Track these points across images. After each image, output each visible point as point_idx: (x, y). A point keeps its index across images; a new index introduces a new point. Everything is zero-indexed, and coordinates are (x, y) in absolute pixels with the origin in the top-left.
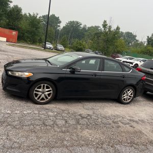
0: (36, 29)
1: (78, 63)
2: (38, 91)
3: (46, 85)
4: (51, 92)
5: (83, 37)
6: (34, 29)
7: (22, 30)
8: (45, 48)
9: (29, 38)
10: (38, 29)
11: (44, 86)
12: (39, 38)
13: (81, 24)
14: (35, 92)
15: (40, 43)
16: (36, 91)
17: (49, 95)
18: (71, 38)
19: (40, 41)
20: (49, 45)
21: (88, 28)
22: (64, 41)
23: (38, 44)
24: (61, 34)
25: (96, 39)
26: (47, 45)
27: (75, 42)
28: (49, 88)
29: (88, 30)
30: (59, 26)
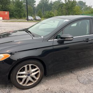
0: (21, 9)
1: (66, 29)
2: (22, 75)
3: (30, 65)
4: (39, 71)
5: (51, 9)
6: (19, 8)
7: (12, 10)
8: (28, 20)
9: (17, 15)
10: (22, 8)
11: (28, 67)
12: (23, 14)
13: (49, 1)
14: (18, 77)
15: (24, 17)
16: (19, 75)
17: (36, 75)
18: (43, 11)
19: (24, 16)
20: (30, 18)
21: (54, 2)
22: (40, 13)
23: (23, 18)
24: (37, 9)
25: (60, 9)
26: (29, 18)
27: (47, 13)
28: (35, 68)
29: (54, 4)
30: (35, 4)
